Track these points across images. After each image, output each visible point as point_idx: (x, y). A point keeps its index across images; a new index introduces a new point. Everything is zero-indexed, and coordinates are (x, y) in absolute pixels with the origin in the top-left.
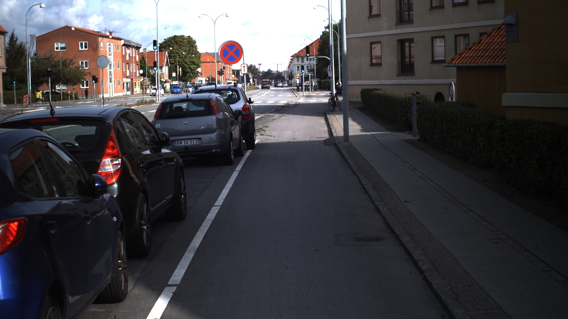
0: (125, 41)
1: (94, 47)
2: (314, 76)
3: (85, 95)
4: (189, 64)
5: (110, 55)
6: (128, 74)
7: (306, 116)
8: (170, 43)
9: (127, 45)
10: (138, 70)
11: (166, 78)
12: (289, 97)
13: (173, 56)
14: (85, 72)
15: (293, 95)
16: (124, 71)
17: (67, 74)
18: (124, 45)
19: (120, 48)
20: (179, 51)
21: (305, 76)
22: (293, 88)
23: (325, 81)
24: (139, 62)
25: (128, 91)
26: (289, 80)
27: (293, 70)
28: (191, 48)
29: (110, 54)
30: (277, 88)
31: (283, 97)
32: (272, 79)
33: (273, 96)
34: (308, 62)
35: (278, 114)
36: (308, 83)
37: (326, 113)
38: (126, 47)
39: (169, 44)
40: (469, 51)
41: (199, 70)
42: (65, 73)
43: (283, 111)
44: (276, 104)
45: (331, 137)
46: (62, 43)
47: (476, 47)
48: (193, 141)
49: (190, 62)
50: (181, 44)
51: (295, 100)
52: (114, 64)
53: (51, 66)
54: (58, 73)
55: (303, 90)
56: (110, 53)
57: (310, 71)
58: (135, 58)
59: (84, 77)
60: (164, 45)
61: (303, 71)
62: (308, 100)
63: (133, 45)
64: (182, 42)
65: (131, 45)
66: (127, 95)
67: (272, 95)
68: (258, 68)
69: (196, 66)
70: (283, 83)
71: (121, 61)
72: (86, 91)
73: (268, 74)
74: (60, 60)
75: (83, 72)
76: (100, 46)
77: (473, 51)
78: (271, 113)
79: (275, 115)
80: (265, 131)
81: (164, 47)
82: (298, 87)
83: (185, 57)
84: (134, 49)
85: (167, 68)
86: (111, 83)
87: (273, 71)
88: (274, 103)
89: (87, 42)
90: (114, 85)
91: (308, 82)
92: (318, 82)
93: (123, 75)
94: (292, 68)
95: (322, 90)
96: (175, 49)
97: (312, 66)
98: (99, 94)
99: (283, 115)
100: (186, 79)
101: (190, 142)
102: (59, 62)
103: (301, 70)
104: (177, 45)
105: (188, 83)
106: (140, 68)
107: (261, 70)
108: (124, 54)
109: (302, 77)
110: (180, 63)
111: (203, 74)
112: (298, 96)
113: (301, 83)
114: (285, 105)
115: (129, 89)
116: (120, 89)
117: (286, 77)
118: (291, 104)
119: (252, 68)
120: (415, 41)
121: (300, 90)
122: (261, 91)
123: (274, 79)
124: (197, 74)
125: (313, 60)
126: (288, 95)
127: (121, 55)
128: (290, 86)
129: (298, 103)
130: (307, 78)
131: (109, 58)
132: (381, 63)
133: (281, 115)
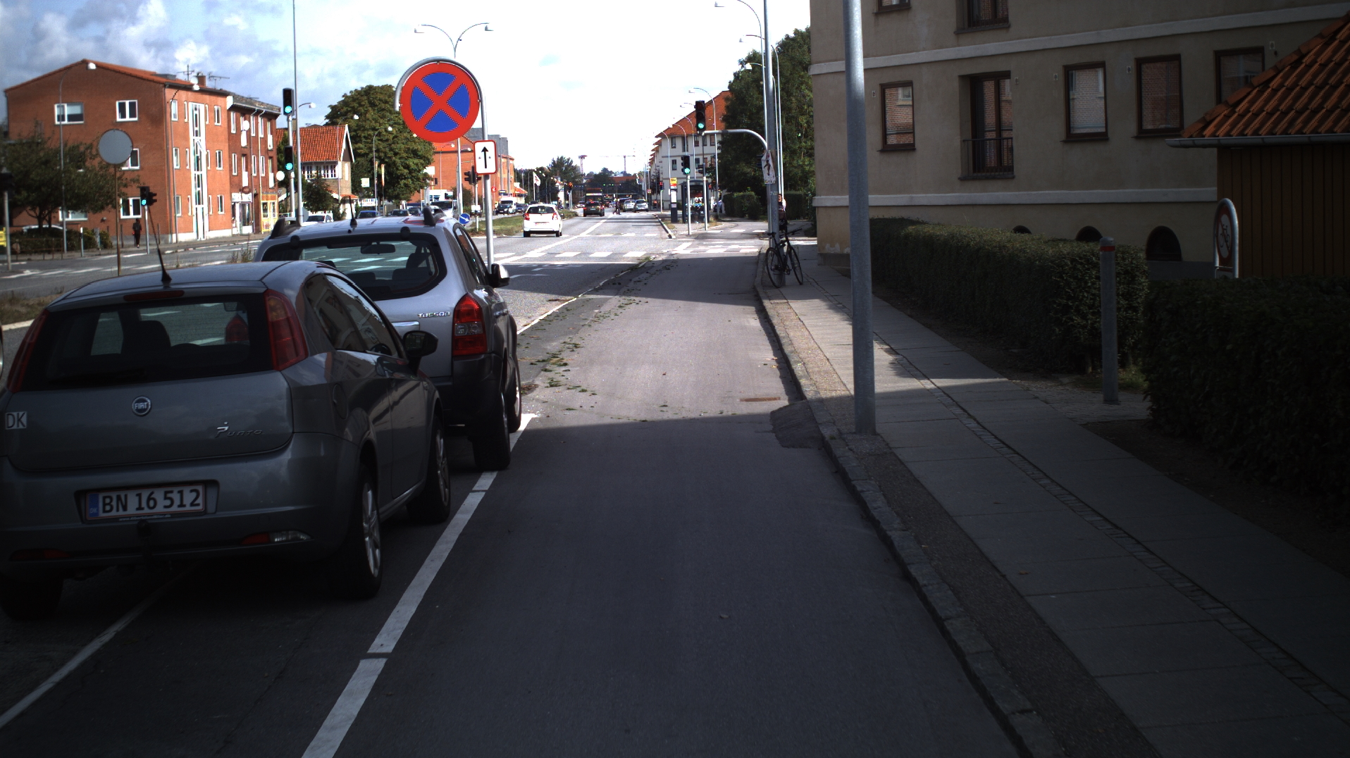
0: (235, 97)
1: (155, 116)
2: (714, 184)
3: (133, 237)
4: (405, 155)
5: (197, 134)
6: (245, 183)
7: (701, 304)
8: (356, 105)
9: (243, 110)
10: (273, 172)
11: (347, 190)
12: (651, 238)
13: (364, 137)
14: (124, 177)
15: (661, 234)
16: (234, 174)
17: (77, 183)
18: (233, 108)
19: (223, 116)
20: (380, 125)
21: (693, 184)
22: (662, 212)
23: (743, 197)
24: (275, 151)
25: (244, 225)
26: (653, 193)
27: (661, 169)
29: (197, 131)
30: (623, 215)
31: (635, 239)
32: (611, 191)
33: (611, 235)
34: (699, 150)
35: (617, 297)
36: (699, 201)
37: (757, 292)
38: (239, 114)
39: (353, 107)
40: (1261, 93)
41: (430, 170)
42: (73, 180)
43: (631, 285)
44: (616, 260)
45: (799, 404)
46: (70, 103)
47: (1286, 78)
48: (181, 492)
49: (407, 151)
50: (383, 106)
51: (666, 249)
52: (207, 155)
53: (37, 161)
54: (55, 179)
55: (688, 219)
56: (196, 129)
57: (702, 169)
58: (265, 140)
59: (124, 190)
60: (342, 111)
61: (687, 171)
62: (701, 248)
63: (257, 108)
64: (386, 102)
65: (254, 110)
66: (242, 235)
67: (608, 232)
68: (579, 165)
69: (422, 161)
70: (638, 202)
71: (227, 148)
72: (137, 227)
73: (603, 181)
74: (60, 146)
75: (120, 178)
76: (168, 109)
77: (1275, 91)
78: (596, 291)
79: (606, 300)
80: (565, 364)
81: (342, 115)
82: (674, 211)
83: (393, 138)
84: (260, 119)
85: (347, 166)
86: (201, 206)
87: (614, 171)
88: (608, 258)
89: (136, 101)
90: (209, 211)
91: (701, 198)
92: (726, 199)
93: (231, 184)
94: (659, 164)
95: (734, 219)
96: (368, 119)
97: (709, 159)
98: (168, 234)
99: (633, 298)
100: (396, 193)
101: (166, 498)
102: (58, 152)
103: (682, 167)
104: (374, 110)
105: (404, 202)
106: (278, 166)
107: (586, 171)
108: (233, 131)
109: (684, 186)
110: (382, 155)
111: (440, 181)
112: (673, 237)
113: (681, 202)
114: (638, 265)
115: (248, 219)
116: (224, 219)
117: (644, 188)
118: (656, 260)
119: (562, 168)
120: (1014, 76)
121: (681, 219)
122: (582, 222)
123: (615, 192)
124: (426, 182)
125: (711, 145)
126: (648, 232)
127: (226, 133)
128: (654, 208)
129: (675, 256)
130: (697, 189)
131: (195, 141)
132: (913, 145)
133: (626, 302)
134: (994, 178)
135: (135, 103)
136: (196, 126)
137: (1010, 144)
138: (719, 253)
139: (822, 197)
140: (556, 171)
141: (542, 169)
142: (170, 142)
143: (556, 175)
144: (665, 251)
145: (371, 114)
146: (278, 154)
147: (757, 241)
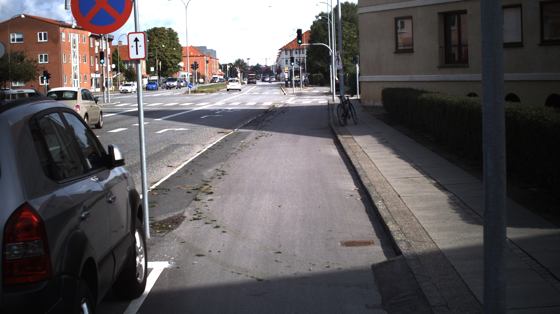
1: (55, 39)
2: (304, 70)
4: (170, 57)
5: (74, 47)
6: (97, 69)
9: (96, 37)
10: (110, 64)
11: (143, 72)
12: (276, 95)
13: (153, 50)
15: (281, 93)
16: (92, 65)
17: (16, 69)
18: (92, 36)
19: (87, 39)
20: (160, 44)
21: (295, 70)
22: (281, 82)
23: (317, 76)
24: (111, 55)
25: (97, 88)
26: (278, 74)
27: (281, 64)
28: (172, 41)
31: (269, 95)
32: (260, 73)
33: (258, 93)
34: (298, 55)
37: (333, 128)
38: (94, 39)
41: (181, 64)
45: (396, 259)
46: (17, 33)
49: (171, 55)
50: (161, 36)
52: (79, 57)
54: (6, 67)
55: (293, 86)
56: (74, 45)
57: (299, 64)
61: (293, 64)
62: (300, 100)
64: (162, 34)
66: (95, 92)
67: (256, 92)
68: (247, 62)
69: (177, 60)
71: (88, 54)
73: (257, 69)
76: (61, 36)
79: (250, 133)
80: (211, 193)
82: (287, 82)
83: (165, 50)
84: (104, 41)
86: (76, 79)
87: (262, 65)
88: (255, 106)
89: (47, 32)
90: (80, 81)
91: (298, 77)
92: (309, 77)
93: (90, 70)
94: (280, 62)
95: (313, 86)
96: (154, 42)
97: (302, 59)
99: (264, 132)
100: (166, 74)
103: (290, 63)
106: (112, 62)
107: (250, 65)
108: (92, 46)
109: (291, 71)
110: (160, 57)
111: (186, 69)
112: (286, 94)
113: (290, 78)
114: (269, 110)
115: (99, 85)
116: (87, 85)
117: (274, 72)
118: (278, 107)
119: (240, 63)
120: (469, 13)
121: (290, 85)
122: (246, 87)
123: (262, 74)
124: (179, 69)
125: (303, 54)
126: (275, 91)
127: (88, 47)
128: (278, 80)
129: (287, 105)
130: (297, 73)
131: (74, 51)
132: (413, 49)
133: (260, 135)
134: (457, 67)
135: (46, 33)
136: (74, 44)
137: (466, 49)
138: (309, 104)
139: (364, 76)
140: (237, 65)
141: (231, 64)
142: (61, 51)
143: (237, 66)
144: (282, 102)
145: (156, 39)
146: (113, 57)
147: (325, 97)
